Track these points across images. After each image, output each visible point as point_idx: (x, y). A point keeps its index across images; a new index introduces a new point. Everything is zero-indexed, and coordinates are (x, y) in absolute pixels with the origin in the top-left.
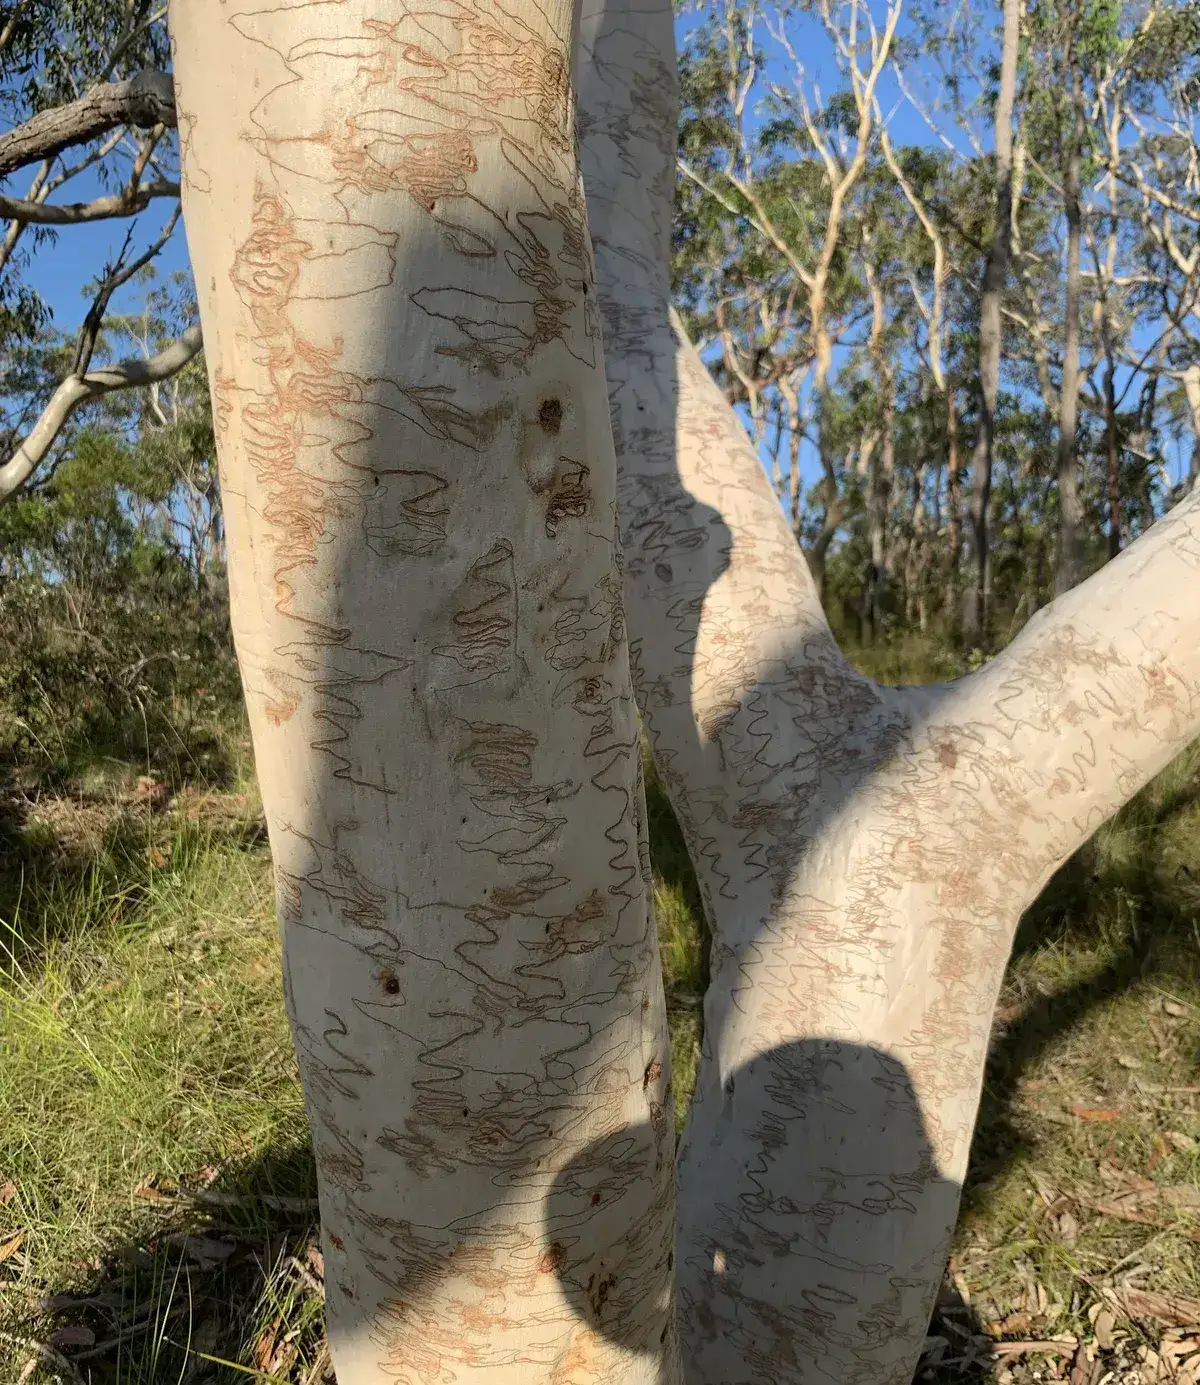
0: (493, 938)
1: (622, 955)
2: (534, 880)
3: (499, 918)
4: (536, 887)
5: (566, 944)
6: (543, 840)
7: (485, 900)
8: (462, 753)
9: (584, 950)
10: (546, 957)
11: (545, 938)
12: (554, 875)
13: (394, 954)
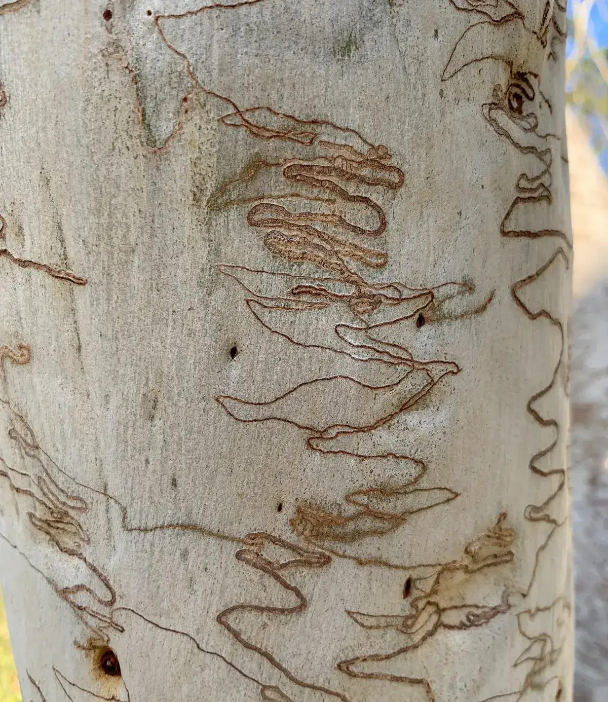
0: (293, 602)
1: (534, 627)
2: (384, 491)
3: (308, 563)
4: (386, 506)
5: (440, 611)
6: (404, 407)
7: (280, 526)
8: (222, 189)
9: (470, 623)
10: (403, 641)
11: (398, 605)
12: (424, 483)
13: (105, 611)
